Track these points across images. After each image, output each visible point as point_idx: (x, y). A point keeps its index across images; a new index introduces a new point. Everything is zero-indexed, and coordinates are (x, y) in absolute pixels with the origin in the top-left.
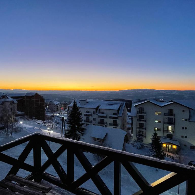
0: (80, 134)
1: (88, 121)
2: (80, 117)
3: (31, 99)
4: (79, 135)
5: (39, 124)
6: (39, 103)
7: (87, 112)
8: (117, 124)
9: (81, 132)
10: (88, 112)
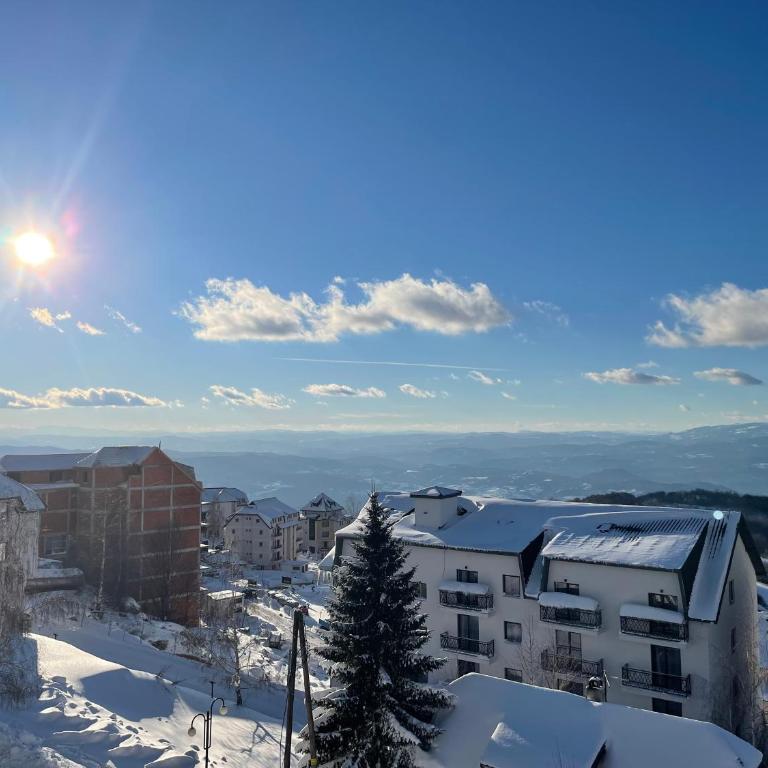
0: (408, 736)
1: (467, 639)
2: (413, 613)
3: (124, 486)
4: (403, 743)
5: (160, 645)
6: (172, 508)
7: (459, 579)
8: (680, 680)
9: (415, 721)
10: (467, 577)
